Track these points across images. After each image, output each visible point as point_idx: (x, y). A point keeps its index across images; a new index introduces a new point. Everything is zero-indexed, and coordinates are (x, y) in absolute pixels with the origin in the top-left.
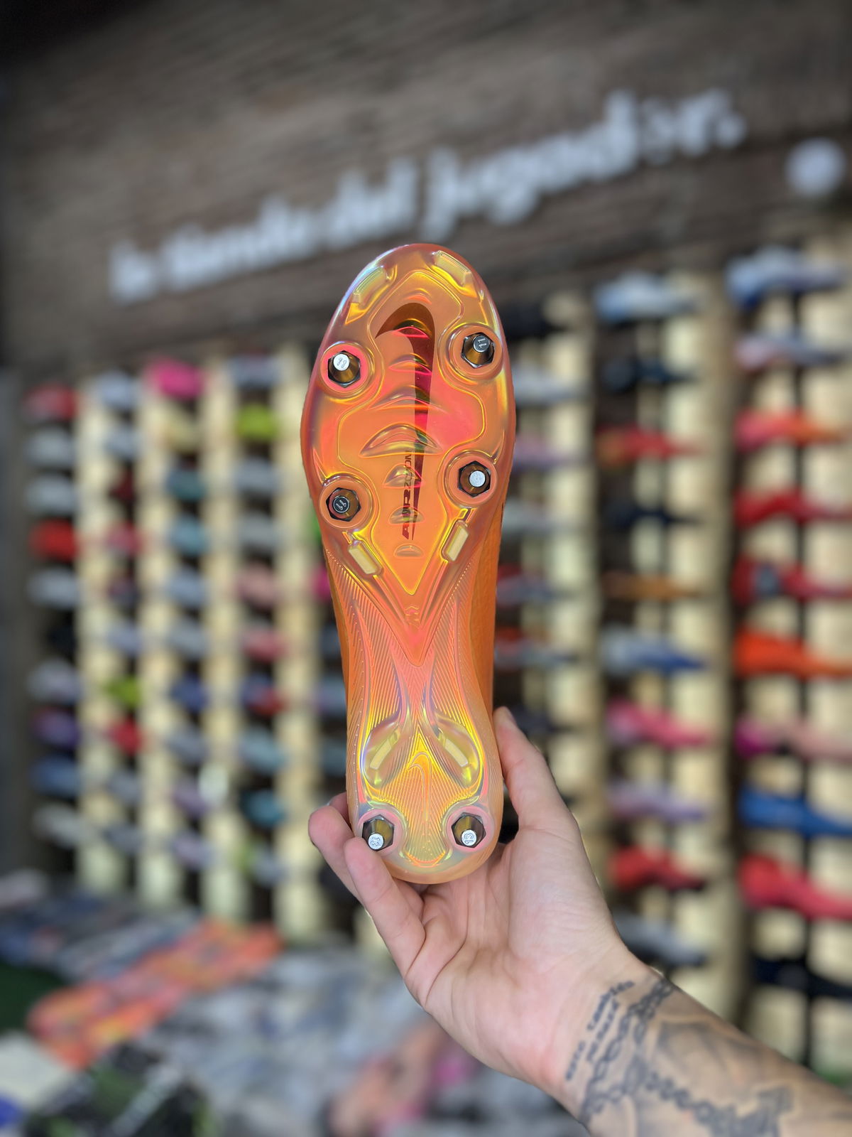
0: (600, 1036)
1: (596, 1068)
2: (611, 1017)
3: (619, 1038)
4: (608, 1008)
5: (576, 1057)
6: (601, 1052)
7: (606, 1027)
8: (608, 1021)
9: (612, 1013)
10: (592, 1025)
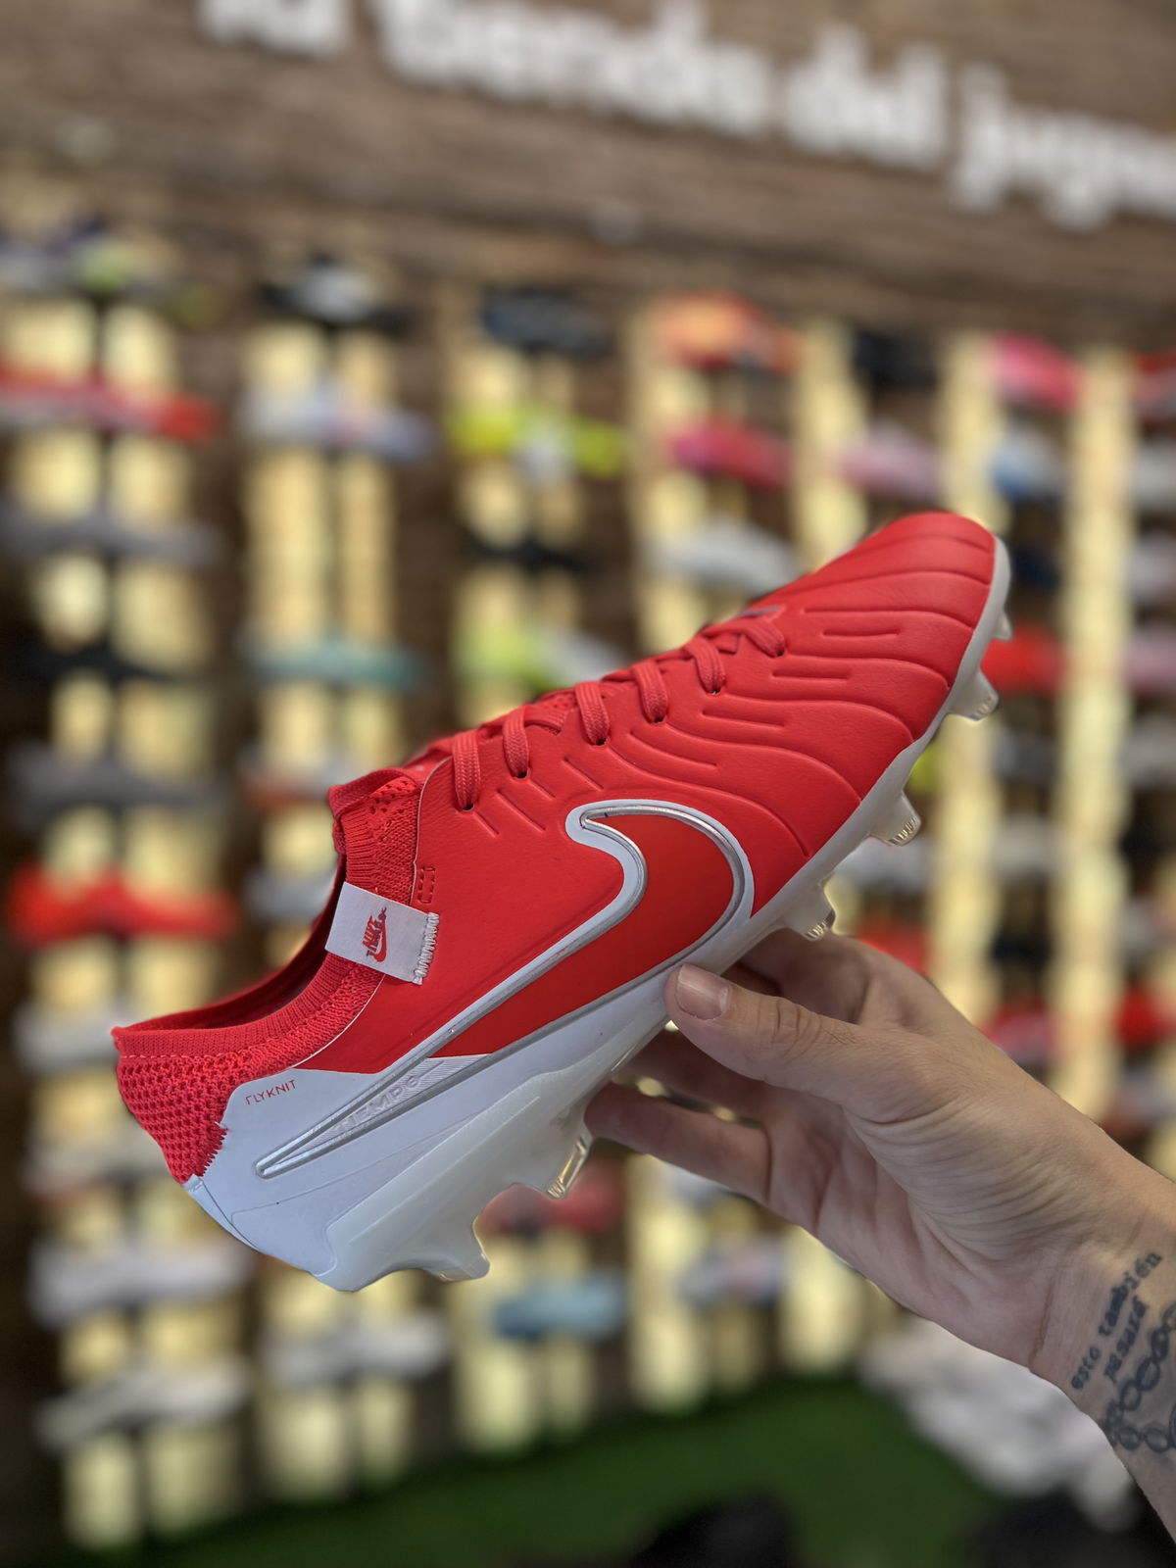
1: (1123, 1393)
3: (1155, 1359)
4: (1127, 1308)
5: (1085, 1363)
6: (1126, 1372)
7: (1130, 1337)
8: (1132, 1329)
9: (1135, 1318)
10: (1107, 1327)
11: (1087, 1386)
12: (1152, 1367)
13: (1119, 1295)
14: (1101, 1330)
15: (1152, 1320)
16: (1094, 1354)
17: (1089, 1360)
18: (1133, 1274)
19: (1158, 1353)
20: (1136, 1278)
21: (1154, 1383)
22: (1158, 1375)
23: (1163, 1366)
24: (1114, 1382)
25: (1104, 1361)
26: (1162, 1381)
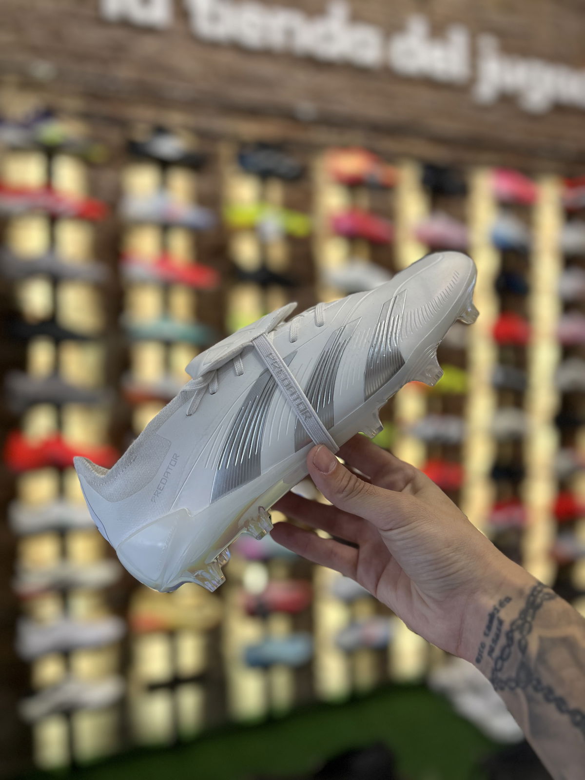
0: (495, 640)
1: (496, 663)
2: (499, 630)
3: (508, 645)
4: (495, 623)
6: (497, 653)
7: (498, 636)
8: (498, 633)
9: (499, 627)
11: (482, 660)
12: (507, 650)
13: (492, 617)
14: (486, 634)
15: (506, 627)
16: (482, 645)
17: (482, 649)
19: (510, 643)
20: (499, 608)
21: (508, 657)
22: (509, 654)
23: (512, 649)
24: (492, 658)
25: (487, 649)
26: (512, 657)
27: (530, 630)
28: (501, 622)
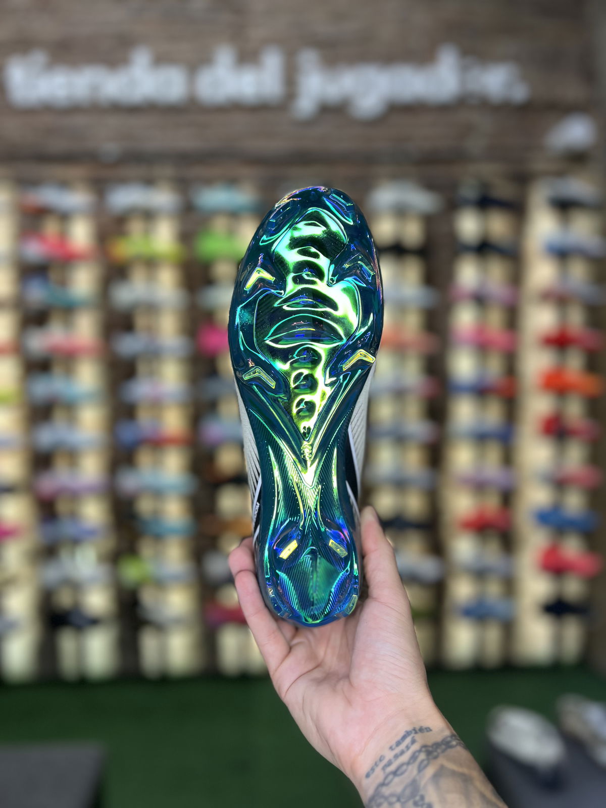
8: (405, 750)
9: (410, 745)
10: (393, 747)
11: (372, 776)
12: (405, 767)
13: (407, 734)
14: (391, 748)
15: (416, 747)
16: (381, 759)
17: (378, 763)
18: (417, 729)
19: (412, 761)
20: (418, 731)
21: (402, 773)
22: (405, 771)
23: (410, 767)
24: (384, 772)
25: (385, 762)
26: (406, 774)
27: (436, 758)
28: (413, 742)
